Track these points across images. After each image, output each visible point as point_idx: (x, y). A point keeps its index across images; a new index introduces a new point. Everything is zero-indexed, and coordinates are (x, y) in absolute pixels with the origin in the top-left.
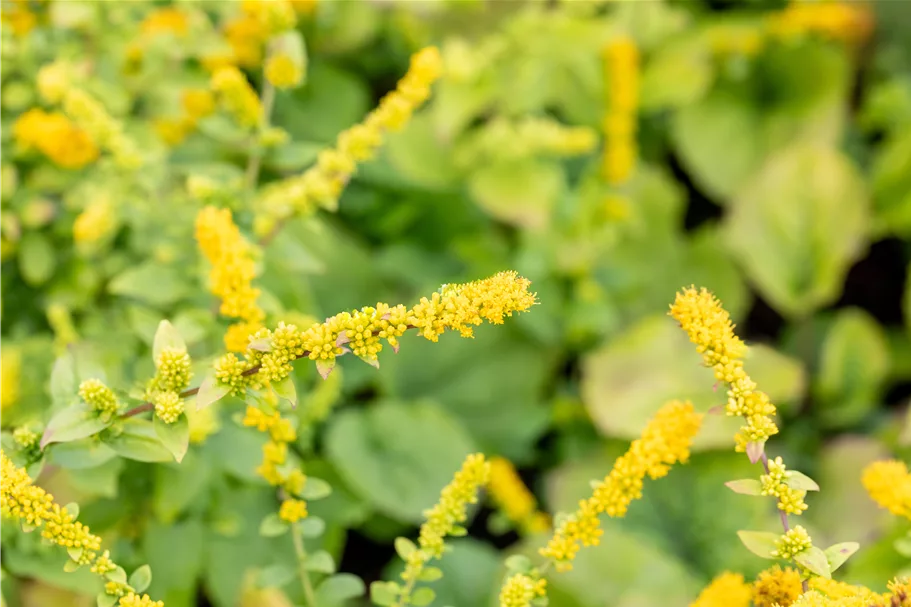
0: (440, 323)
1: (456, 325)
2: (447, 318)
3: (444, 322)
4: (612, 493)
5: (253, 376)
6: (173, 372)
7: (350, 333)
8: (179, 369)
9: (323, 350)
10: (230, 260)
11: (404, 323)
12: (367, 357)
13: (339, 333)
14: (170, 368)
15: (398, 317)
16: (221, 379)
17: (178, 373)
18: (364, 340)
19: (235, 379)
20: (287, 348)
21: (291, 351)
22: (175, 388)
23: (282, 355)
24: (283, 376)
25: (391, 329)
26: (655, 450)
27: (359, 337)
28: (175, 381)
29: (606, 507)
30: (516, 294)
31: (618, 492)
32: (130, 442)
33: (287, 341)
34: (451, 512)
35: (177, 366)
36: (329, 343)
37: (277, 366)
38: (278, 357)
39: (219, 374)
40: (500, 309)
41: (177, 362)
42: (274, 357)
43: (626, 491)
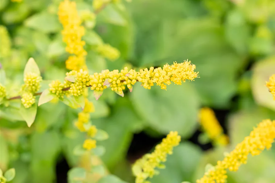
0: (152, 82)
1: (159, 84)
2: (155, 80)
3: (154, 81)
4: (233, 160)
5: (67, 91)
6: (31, 84)
7: (110, 80)
8: (34, 83)
9: (97, 86)
10: (72, 27)
11: (135, 79)
12: (118, 92)
13: (106, 79)
14: (30, 82)
15: (133, 76)
16: (51, 91)
17: (33, 85)
18: (117, 84)
19: (58, 92)
20: (82, 82)
21: (84, 84)
22: (32, 91)
23: (80, 85)
24: (80, 94)
25: (129, 81)
26: (255, 143)
27: (114, 83)
28: (32, 88)
29: (229, 166)
30: (187, 73)
31: (235, 160)
32: (12, 110)
33: (83, 79)
34: (159, 157)
35: (33, 82)
36: (101, 83)
37: (77, 90)
38: (78, 86)
39: (51, 89)
40: (179, 79)
41: (34, 80)
42: (76, 85)
43: (239, 160)
